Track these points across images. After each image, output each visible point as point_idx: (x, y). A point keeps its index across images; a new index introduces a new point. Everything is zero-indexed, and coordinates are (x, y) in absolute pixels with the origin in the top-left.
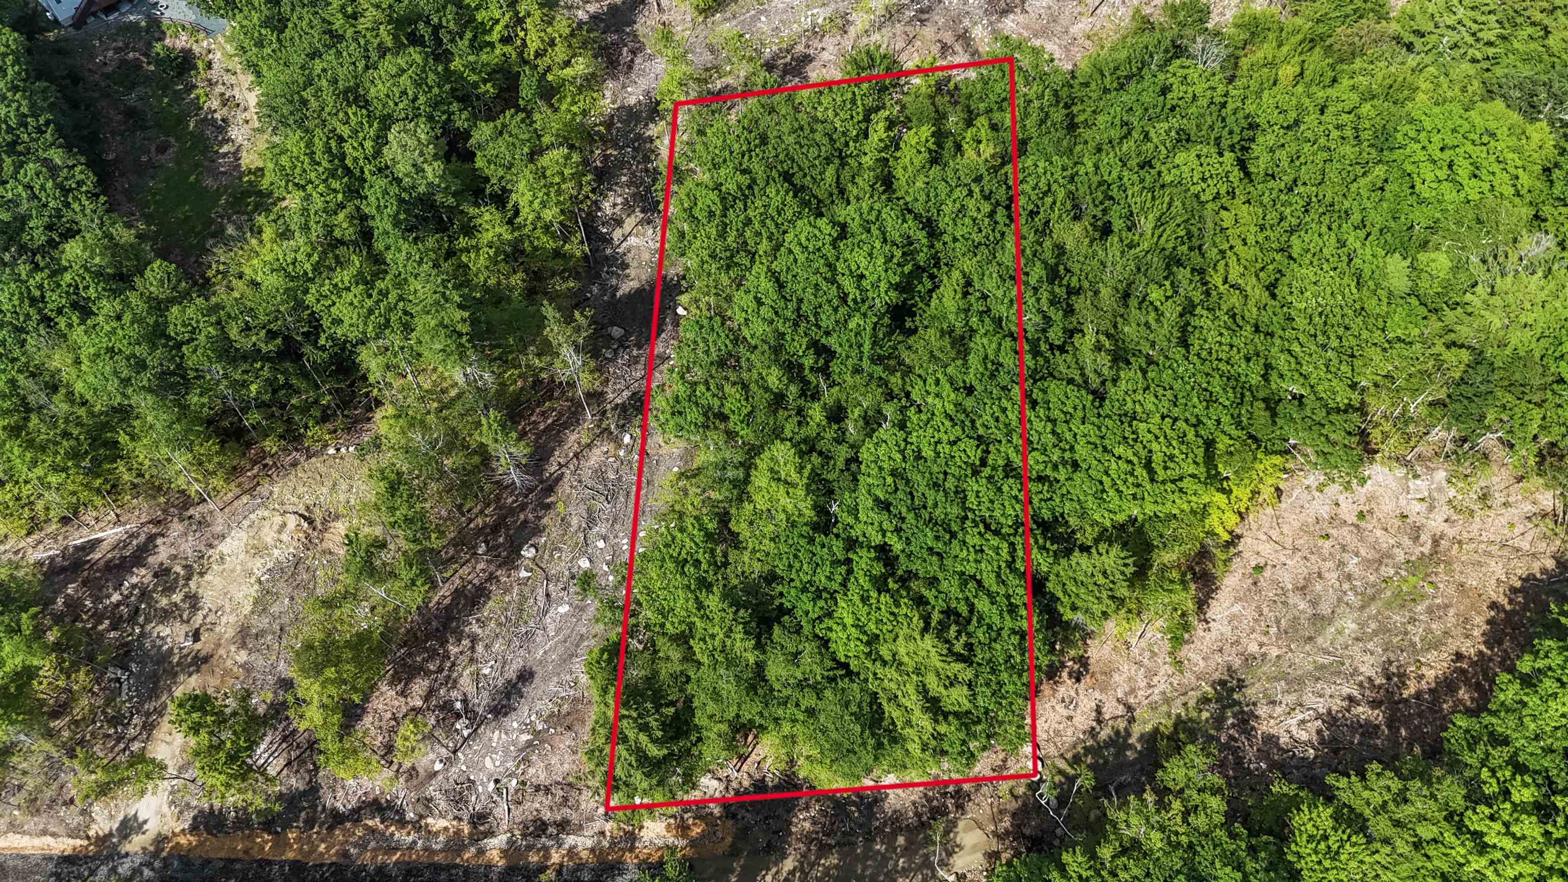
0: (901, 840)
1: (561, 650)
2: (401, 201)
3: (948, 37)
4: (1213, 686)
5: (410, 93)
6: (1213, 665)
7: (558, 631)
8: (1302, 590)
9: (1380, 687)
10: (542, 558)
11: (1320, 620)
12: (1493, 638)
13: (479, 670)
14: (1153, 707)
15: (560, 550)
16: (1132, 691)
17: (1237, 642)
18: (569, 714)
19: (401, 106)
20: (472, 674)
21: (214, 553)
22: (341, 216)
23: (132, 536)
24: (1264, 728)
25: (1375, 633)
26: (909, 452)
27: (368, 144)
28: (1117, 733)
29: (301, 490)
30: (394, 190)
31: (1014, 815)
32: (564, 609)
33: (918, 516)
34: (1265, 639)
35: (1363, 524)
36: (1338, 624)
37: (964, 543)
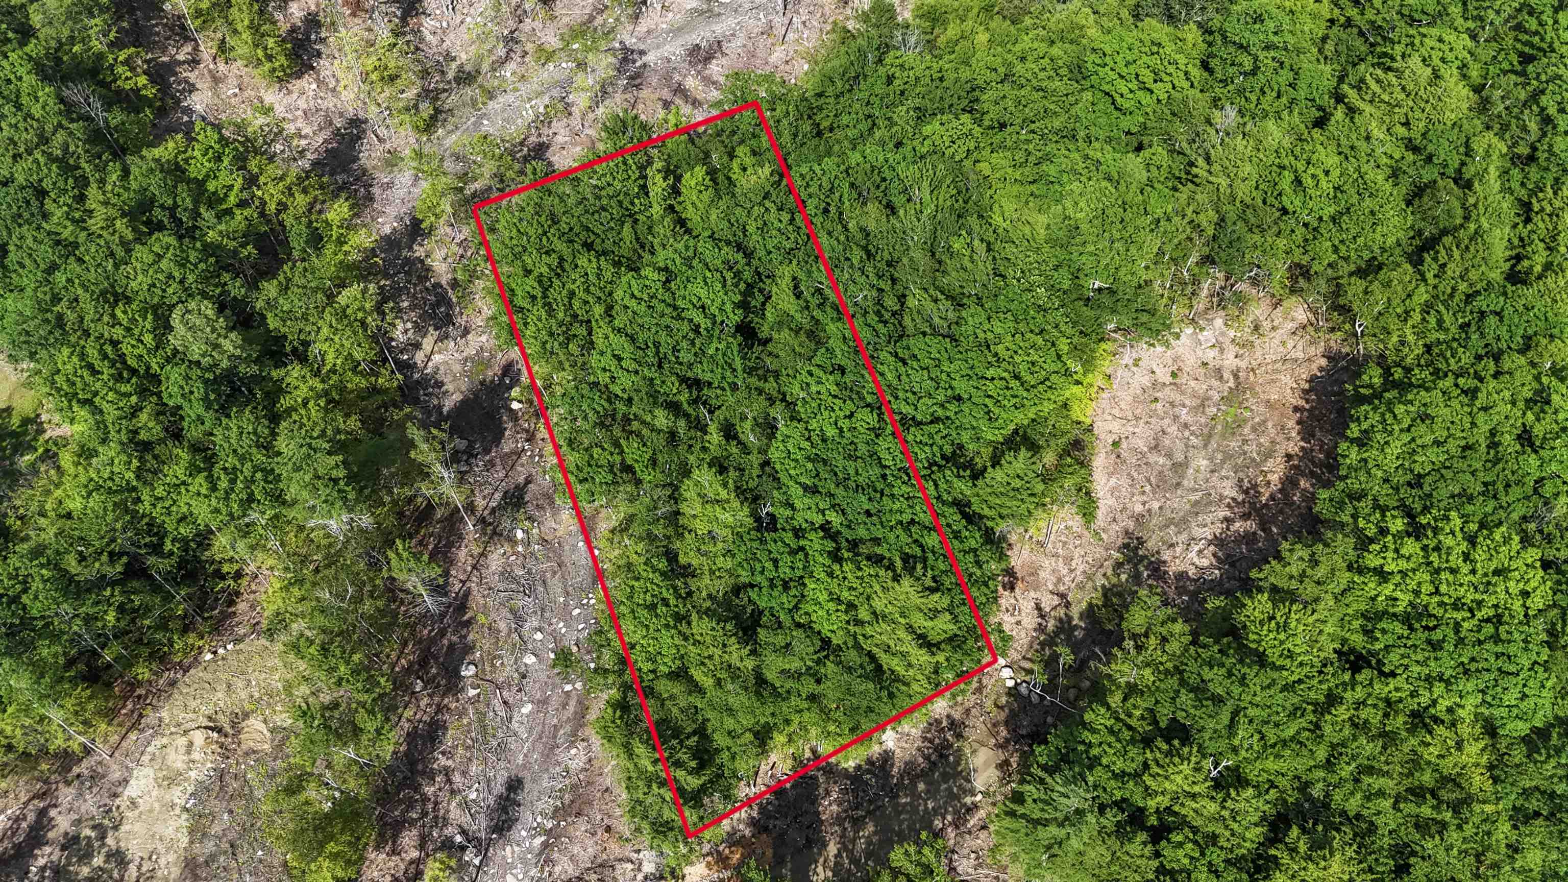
0: (921, 786)
1: (539, 747)
2: (206, 382)
3: (666, 94)
4: (1119, 550)
5: (176, 274)
6: (1113, 534)
7: (530, 731)
8: (1155, 448)
9: (1244, 502)
10: (483, 671)
11: (1180, 467)
12: (1307, 433)
13: (465, 798)
14: (1081, 587)
15: (500, 657)
16: (1059, 580)
17: (1125, 509)
18: (572, 802)
19: (170, 291)
20: (459, 805)
21: (122, 802)
22: (144, 417)
23: (17, 820)
24: (1173, 569)
25: (1223, 462)
26: (814, 438)
27: (148, 338)
28: (1060, 620)
29: (193, 704)
30: (196, 372)
31: (1006, 723)
32: (527, 709)
33: (846, 488)
34: (1145, 498)
35: (1178, 381)
36: (1193, 464)
37: (893, 495)
